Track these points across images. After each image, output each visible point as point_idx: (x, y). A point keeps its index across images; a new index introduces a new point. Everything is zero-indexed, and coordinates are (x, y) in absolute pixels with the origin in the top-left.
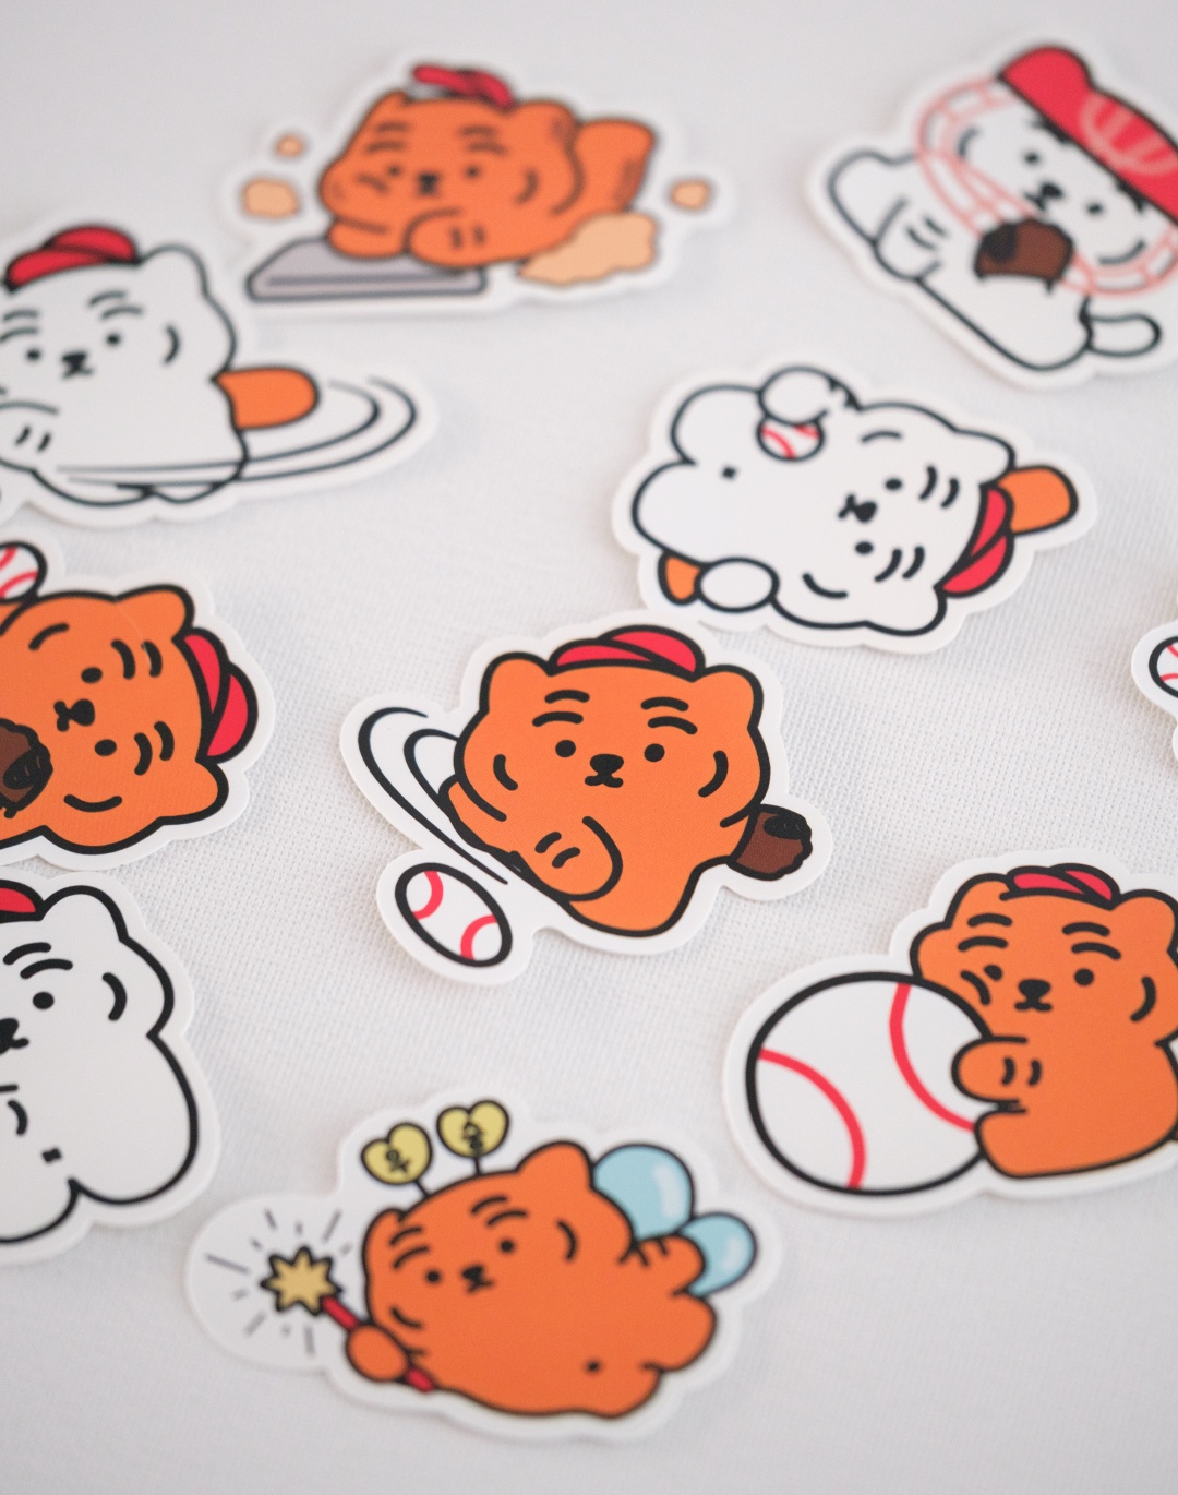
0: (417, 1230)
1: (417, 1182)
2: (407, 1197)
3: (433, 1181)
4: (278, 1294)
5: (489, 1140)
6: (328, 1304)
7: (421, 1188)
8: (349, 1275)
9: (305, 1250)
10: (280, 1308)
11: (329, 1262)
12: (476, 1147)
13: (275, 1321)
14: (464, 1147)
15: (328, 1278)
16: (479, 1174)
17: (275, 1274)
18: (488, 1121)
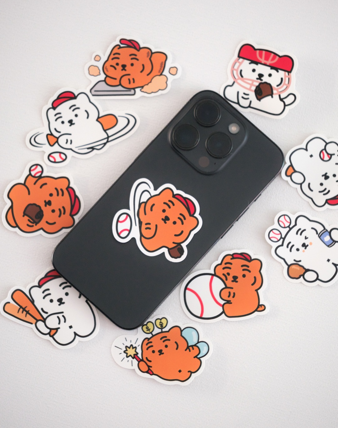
0: (151, 342)
1: (151, 333)
2: (149, 336)
3: (154, 333)
4: (127, 354)
5: (164, 325)
6: (135, 356)
7: (152, 334)
8: (139, 350)
9: (132, 345)
10: (127, 357)
11: (136, 348)
12: (162, 327)
13: (126, 359)
14: (159, 326)
15: (135, 351)
16: (162, 332)
17: (127, 350)
18: (164, 321)
